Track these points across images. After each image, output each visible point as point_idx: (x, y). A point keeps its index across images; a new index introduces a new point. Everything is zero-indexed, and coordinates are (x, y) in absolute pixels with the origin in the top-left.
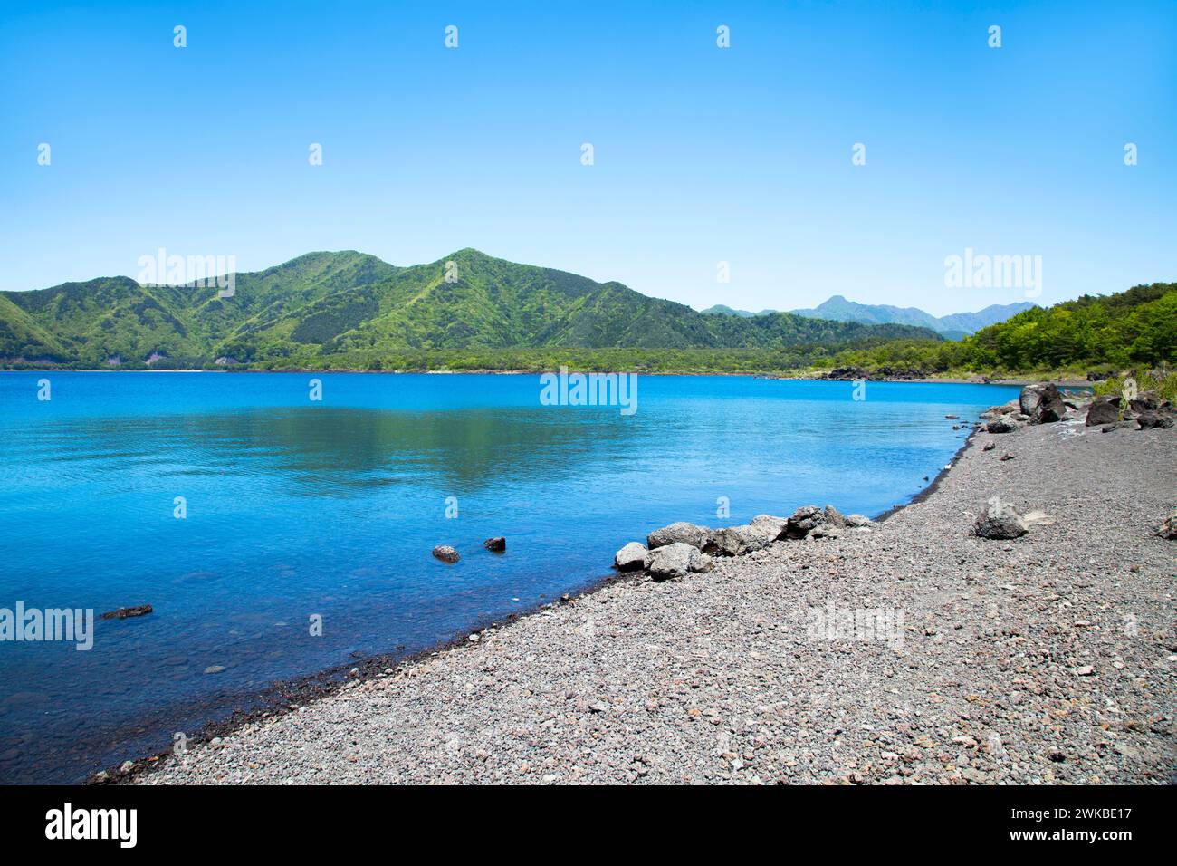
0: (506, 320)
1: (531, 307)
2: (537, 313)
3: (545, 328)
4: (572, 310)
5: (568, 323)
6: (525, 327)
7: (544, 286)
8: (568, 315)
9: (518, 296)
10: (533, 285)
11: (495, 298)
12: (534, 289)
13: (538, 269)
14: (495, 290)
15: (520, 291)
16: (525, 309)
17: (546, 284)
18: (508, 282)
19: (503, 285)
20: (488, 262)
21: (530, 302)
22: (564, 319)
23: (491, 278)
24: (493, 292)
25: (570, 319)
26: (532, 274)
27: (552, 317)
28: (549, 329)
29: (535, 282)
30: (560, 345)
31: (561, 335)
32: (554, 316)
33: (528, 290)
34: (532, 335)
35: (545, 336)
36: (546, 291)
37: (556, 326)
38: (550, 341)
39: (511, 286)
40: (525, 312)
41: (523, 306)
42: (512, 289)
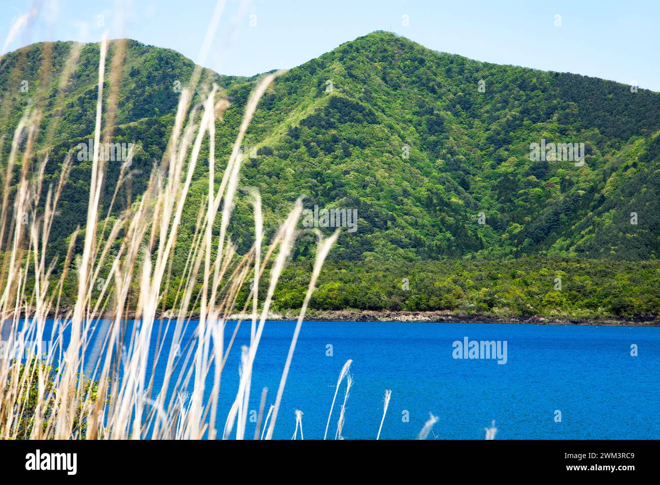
0: (458, 193)
1: (519, 165)
2: (533, 178)
3: (548, 211)
4: (613, 169)
5: (603, 199)
6: (502, 210)
7: (549, 115)
8: (605, 180)
9: (490, 140)
10: (525, 112)
11: (436, 144)
12: (526, 122)
13: (538, 74)
14: (436, 126)
15: (494, 126)
16: (502, 168)
17: (553, 109)
18: (467, 105)
19: (456, 114)
20: (422, 62)
21: (514, 153)
22: (593, 190)
23: (428, 98)
24: (431, 131)
25: (607, 190)
26: (522, 87)
27: (566, 184)
28: (557, 214)
29: (530, 105)
30: (579, 250)
31: (582, 228)
32: (571, 184)
33: (512, 125)
34: (517, 228)
35: (549, 229)
36: (555, 125)
37: (573, 208)
38: (559, 242)
39: (474, 116)
40: (506, 175)
41: (500, 160)
42: (477, 122)
